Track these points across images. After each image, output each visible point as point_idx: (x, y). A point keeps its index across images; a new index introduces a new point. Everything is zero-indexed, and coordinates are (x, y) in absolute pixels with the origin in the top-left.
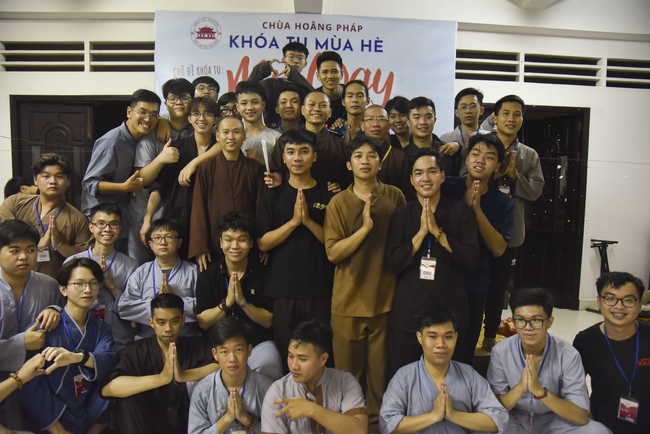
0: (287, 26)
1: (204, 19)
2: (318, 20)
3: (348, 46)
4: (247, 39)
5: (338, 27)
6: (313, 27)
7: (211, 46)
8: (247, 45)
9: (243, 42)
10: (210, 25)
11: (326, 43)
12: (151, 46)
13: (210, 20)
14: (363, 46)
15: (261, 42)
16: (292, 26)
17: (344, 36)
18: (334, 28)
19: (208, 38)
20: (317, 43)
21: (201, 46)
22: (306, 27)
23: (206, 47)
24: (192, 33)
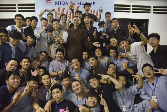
4: (59, 2)
7: (50, 4)
8: (60, 4)
9: (59, 3)
11: (80, 3)
12: (34, 5)
15: (63, 3)
17: (85, 1)
19: (49, 2)
20: (78, 3)
21: (47, 4)
23: (49, 5)
24: (45, 1)
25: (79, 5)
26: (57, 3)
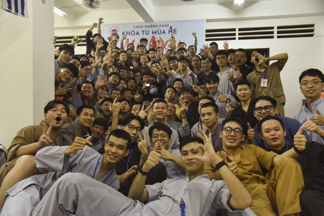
0: (142, 27)
1: (114, 26)
2: (153, 24)
3: (164, 32)
4: (128, 32)
5: (160, 26)
6: (151, 26)
8: (128, 34)
9: (127, 33)
10: (116, 28)
11: (156, 32)
13: (116, 27)
14: (169, 32)
15: (133, 33)
16: (144, 27)
17: (162, 29)
18: (159, 26)
20: (153, 32)
22: (149, 27)
24: (110, 31)
25: (155, 35)
26: (125, 34)
